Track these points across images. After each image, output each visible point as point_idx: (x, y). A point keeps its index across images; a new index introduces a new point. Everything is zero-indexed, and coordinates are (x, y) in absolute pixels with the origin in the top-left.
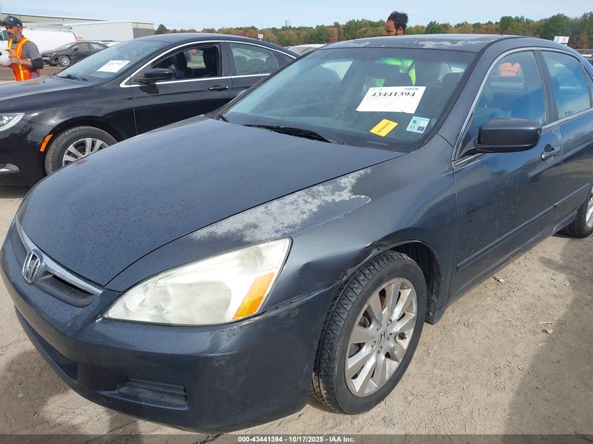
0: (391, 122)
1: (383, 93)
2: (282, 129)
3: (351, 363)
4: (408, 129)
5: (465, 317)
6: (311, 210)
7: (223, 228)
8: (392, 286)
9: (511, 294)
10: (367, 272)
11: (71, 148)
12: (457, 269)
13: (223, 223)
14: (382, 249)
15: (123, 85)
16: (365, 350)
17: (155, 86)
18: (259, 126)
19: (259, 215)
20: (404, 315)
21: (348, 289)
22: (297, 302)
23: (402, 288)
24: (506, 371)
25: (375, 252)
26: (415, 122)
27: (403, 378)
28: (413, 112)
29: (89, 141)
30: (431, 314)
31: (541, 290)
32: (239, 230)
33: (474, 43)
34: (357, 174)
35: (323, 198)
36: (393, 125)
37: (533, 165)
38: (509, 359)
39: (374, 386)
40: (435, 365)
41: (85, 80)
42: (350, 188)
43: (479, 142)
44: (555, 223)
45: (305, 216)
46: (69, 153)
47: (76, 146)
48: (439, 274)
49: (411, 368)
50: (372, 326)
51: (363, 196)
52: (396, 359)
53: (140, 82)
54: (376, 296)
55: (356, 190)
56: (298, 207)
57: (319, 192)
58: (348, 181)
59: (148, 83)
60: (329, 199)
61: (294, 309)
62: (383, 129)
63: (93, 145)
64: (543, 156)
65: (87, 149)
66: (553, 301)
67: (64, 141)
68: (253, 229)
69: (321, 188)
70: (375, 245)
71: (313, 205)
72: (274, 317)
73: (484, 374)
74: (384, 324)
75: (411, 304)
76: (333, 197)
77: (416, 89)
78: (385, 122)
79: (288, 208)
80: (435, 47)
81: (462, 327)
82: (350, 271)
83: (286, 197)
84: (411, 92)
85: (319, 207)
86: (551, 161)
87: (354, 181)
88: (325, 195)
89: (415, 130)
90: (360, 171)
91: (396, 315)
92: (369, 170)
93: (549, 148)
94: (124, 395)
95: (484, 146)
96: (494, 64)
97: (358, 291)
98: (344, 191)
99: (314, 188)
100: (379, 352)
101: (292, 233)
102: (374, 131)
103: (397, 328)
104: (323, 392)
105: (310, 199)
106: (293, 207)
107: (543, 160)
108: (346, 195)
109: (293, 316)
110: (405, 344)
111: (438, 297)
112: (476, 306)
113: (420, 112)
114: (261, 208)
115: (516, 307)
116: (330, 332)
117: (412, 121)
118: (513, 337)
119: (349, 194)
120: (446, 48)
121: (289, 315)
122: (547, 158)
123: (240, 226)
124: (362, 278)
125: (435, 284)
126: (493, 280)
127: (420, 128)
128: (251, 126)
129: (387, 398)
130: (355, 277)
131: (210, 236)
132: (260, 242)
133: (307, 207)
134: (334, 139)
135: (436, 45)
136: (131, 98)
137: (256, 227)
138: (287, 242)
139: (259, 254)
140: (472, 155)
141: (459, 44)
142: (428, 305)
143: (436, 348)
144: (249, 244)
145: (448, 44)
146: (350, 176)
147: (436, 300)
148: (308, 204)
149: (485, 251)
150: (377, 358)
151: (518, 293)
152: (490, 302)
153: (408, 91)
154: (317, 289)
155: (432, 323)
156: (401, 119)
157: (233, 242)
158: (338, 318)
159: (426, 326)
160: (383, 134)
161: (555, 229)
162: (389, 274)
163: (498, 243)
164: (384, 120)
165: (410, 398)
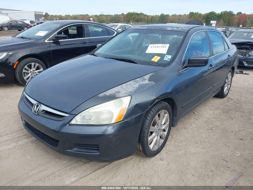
0: (158, 57)
1: (154, 46)
2: (119, 59)
3: (150, 138)
4: (164, 59)
5: (184, 126)
6: (136, 87)
7: (108, 93)
8: (162, 112)
9: (200, 118)
10: (154, 107)
11: (26, 67)
12: (182, 107)
13: (108, 91)
14: (159, 100)
15: (46, 41)
16: (154, 134)
17: (59, 42)
18: (110, 58)
19: (120, 89)
20: (165, 123)
21: (149, 113)
22: (133, 117)
23: (165, 114)
24: (199, 142)
25: (157, 101)
26: (166, 57)
27: (165, 146)
28: (166, 53)
29: (33, 64)
30: (173, 123)
31: (210, 116)
32: (114, 94)
33: (185, 28)
34: (150, 75)
35: (140, 83)
36: (159, 58)
37: (205, 72)
38: (200, 138)
39: (156, 148)
40: (175, 141)
41: (30, 39)
42: (148, 79)
43: (188, 63)
44: (214, 93)
45: (135, 89)
46: (25, 69)
47: (28, 66)
48: (176, 109)
49: (167, 143)
50: (156, 126)
51: (152, 82)
52: (163, 139)
53: (53, 40)
54: (157, 116)
55: (150, 80)
56: (132, 86)
57: (138, 81)
58: (147, 77)
59: (56, 41)
60: (142, 83)
61: (133, 119)
62: (156, 59)
63: (35, 65)
64: (209, 68)
65: (32, 67)
66: (214, 120)
67: (23, 64)
68: (118, 93)
69: (138, 79)
70: (157, 98)
71: (137, 85)
72: (127, 121)
73: (192, 144)
74: (159, 126)
75: (167, 119)
76: (143, 82)
77: (166, 45)
78: (156, 57)
79: (128, 86)
80: (171, 30)
81: (183, 129)
82: (149, 107)
83: (127, 83)
84: (165, 46)
85: (139, 86)
86: (212, 70)
87: (149, 77)
88: (140, 82)
89: (167, 60)
90: (151, 74)
91: (163, 123)
92: (153, 73)
93: (211, 65)
94: (76, 151)
95: (190, 65)
96: (191, 37)
97: (152, 114)
98: (146, 80)
99: (136, 79)
100: (158, 136)
101: (131, 94)
102: (153, 60)
103: (163, 127)
104: (141, 148)
105: (135, 83)
106: (130, 86)
107: (209, 69)
108: (147, 82)
109: (133, 121)
110: (166, 133)
111: (176, 117)
112: (188, 122)
113: (168, 53)
114: (120, 86)
115: (201, 122)
116: (143, 127)
117: (165, 57)
118: (201, 132)
119: (148, 81)
120: (175, 30)
121: (132, 121)
122: (211, 69)
123: (114, 92)
124: (153, 109)
125: (175, 112)
126: (193, 113)
127: (168, 59)
128: (107, 58)
129: (160, 152)
130: (150, 109)
131: (104, 96)
132: (121, 97)
133: (135, 86)
134: (139, 63)
135: (172, 29)
136: (50, 46)
137: (119, 92)
138: (130, 97)
139: (121, 101)
140: (186, 68)
141: (180, 29)
142: (173, 120)
143: (175, 136)
144: (118, 98)
145: (176, 29)
146: (147, 75)
147: (175, 118)
148: (135, 85)
149: (191, 101)
150: (157, 137)
151: (202, 118)
152: (193, 121)
153: (163, 46)
154: (140, 113)
155: (174, 127)
156: (162, 56)
157: (112, 97)
158: (146, 123)
159: (172, 127)
160: (156, 61)
161: (214, 95)
162: (161, 108)
163: (195, 99)
164: (156, 56)
165: (168, 152)
